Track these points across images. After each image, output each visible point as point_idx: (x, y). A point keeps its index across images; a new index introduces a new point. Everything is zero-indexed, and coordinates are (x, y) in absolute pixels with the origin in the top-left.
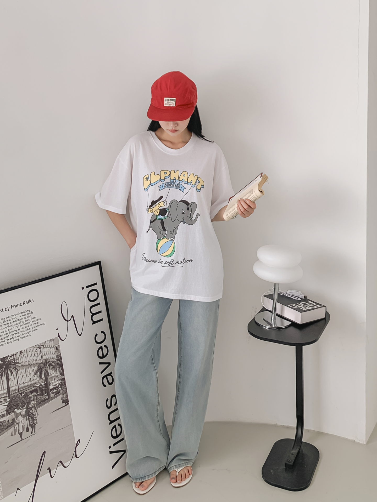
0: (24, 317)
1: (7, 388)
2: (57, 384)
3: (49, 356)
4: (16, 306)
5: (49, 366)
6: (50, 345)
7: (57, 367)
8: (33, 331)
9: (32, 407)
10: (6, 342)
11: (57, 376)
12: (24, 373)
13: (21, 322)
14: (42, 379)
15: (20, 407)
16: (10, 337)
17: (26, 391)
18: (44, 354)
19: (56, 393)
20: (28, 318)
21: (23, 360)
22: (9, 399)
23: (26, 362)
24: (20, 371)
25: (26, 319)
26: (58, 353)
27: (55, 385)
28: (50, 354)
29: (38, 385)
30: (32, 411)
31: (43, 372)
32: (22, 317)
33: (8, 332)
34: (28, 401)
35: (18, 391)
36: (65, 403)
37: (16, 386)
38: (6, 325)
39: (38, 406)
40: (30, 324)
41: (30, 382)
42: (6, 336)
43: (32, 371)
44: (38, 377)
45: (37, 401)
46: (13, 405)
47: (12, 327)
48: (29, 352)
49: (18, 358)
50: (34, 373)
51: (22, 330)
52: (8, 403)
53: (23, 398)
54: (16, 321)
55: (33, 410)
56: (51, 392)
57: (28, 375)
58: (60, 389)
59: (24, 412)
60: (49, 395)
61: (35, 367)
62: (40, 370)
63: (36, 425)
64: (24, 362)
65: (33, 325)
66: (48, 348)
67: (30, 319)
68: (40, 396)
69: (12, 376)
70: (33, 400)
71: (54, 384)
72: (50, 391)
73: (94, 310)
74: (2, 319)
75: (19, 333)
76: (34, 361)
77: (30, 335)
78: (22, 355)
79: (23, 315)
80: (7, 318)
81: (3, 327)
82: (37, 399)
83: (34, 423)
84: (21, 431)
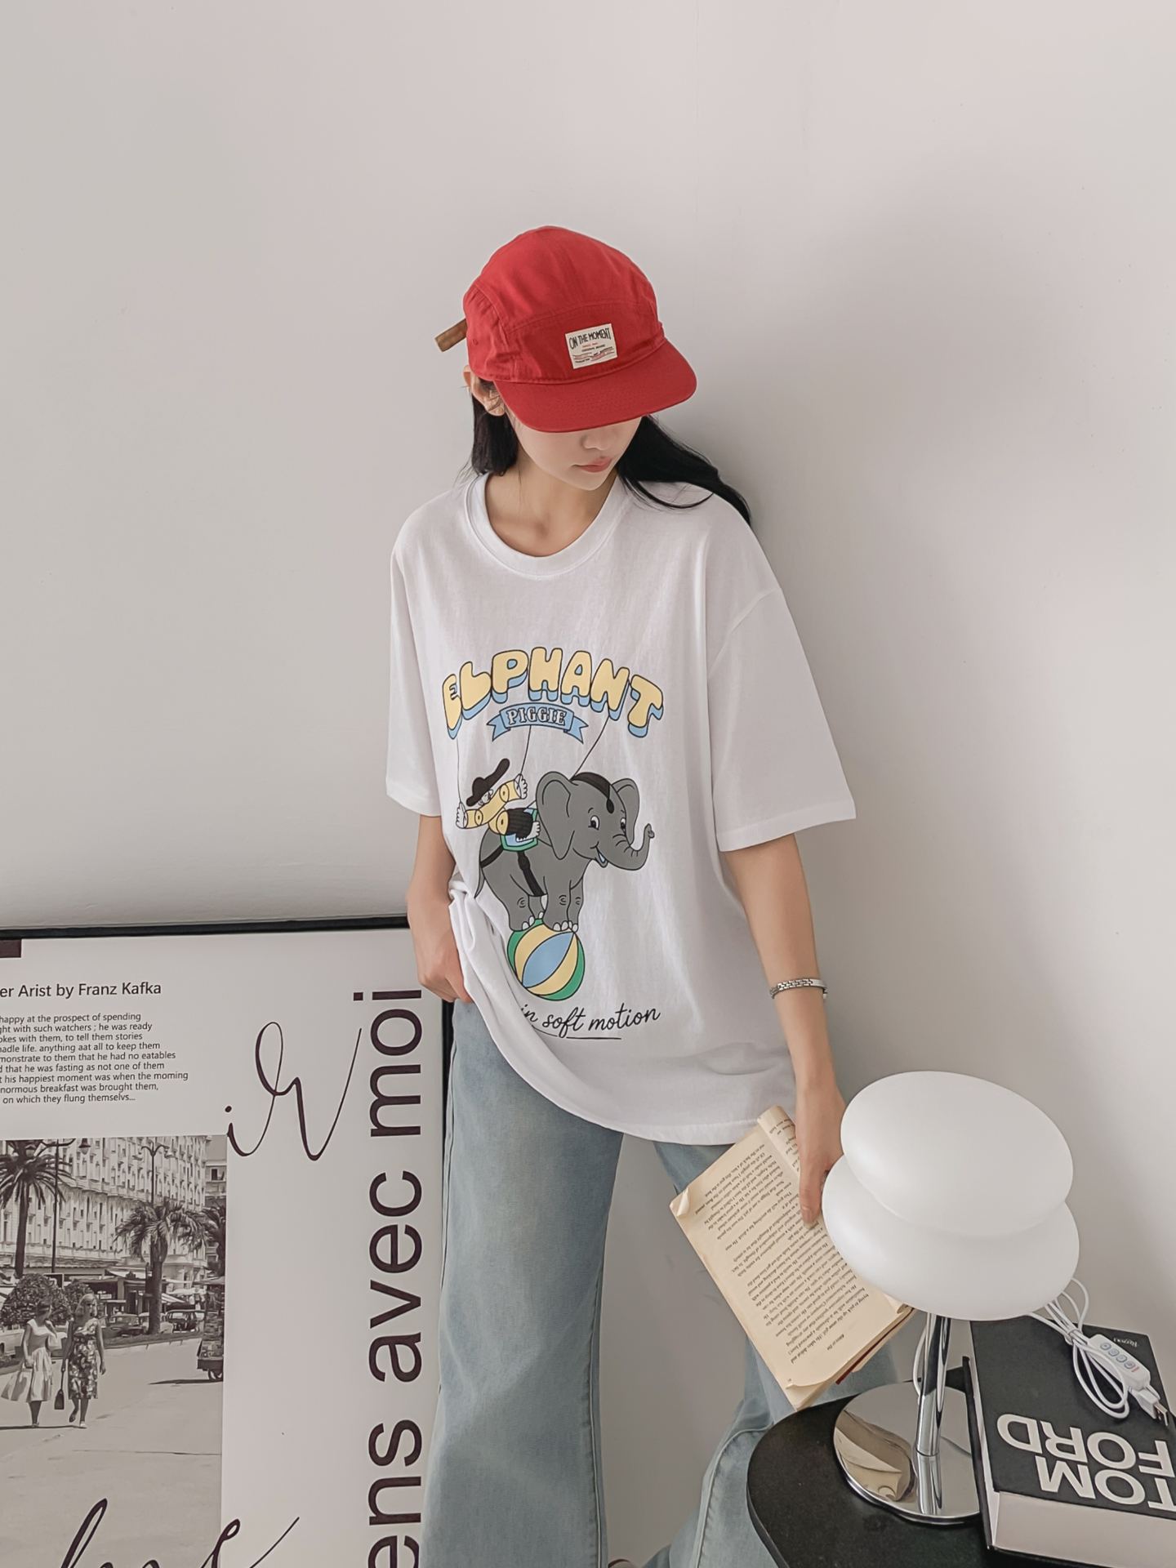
0: (118, 1032)
1: (15, 1241)
2: (190, 1296)
3: (182, 1193)
4: (99, 991)
5: (174, 1226)
6: (193, 1154)
7: (202, 1237)
8: (138, 1086)
9: (88, 1335)
10: (41, 1095)
11: (197, 1270)
12: (82, 1215)
13: (104, 1046)
14: (139, 1259)
15: (47, 1319)
16: (55, 1084)
17: (77, 1278)
18: (165, 1179)
19: (180, 1325)
20: (131, 1041)
21: (84, 1171)
22: (16, 1278)
23: (96, 1181)
24: (68, 1205)
25: (121, 1042)
26: (218, 1191)
27: (185, 1296)
28: (185, 1184)
29: (123, 1274)
30: (85, 1348)
31: (149, 1235)
32: (110, 1031)
33: (53, 1063)
34: (77, 1312)
35: (51, 1265)
36: (207, 1372)
37: (49, 1247)
38: (49, 1039)
39: (107, 1341)
40: (132, 1062)
41: (97, 1253)
42: (44, 1074)
43: (112, 1219)
44: (128, 1247)
45: (108, 1325)
46: (25, 1304)
47: (68, 1053)
48: (114, 1152)
49: (71, 1160)
50: (116, 1229)
51: (106, 1073)
52: (11, 1290)
53: (62, 1295)
54: (86, 1037)
55: (88, 1348)
56: (163, 1312)
57: (95, 1227)
58: (201, 1316)
59: (56, 1341)
60: (154, 1321)
61: (125, 1210)
62: (138, 1225)
63: (90, 1402)
64: (88, 1177)
65: (142, 1066)
66: (180, 1162)
67: (138, 1046)
68: (123, 1312)
69: (39, 1208)
70: (96, 1313)
71: (178, 1292)
72: (161, 1309)
73: (388, 1086)
74: (41, 1018)
75: (88, 1078)
76: (123, 1186)
77: (126, 1097)
78: (87, 1156)
79: (115, 1028)
80: (57, 1019)
81: (38, 1045)
82: (109, 1316)
83: (84, 1391)
84: (38, 1396)
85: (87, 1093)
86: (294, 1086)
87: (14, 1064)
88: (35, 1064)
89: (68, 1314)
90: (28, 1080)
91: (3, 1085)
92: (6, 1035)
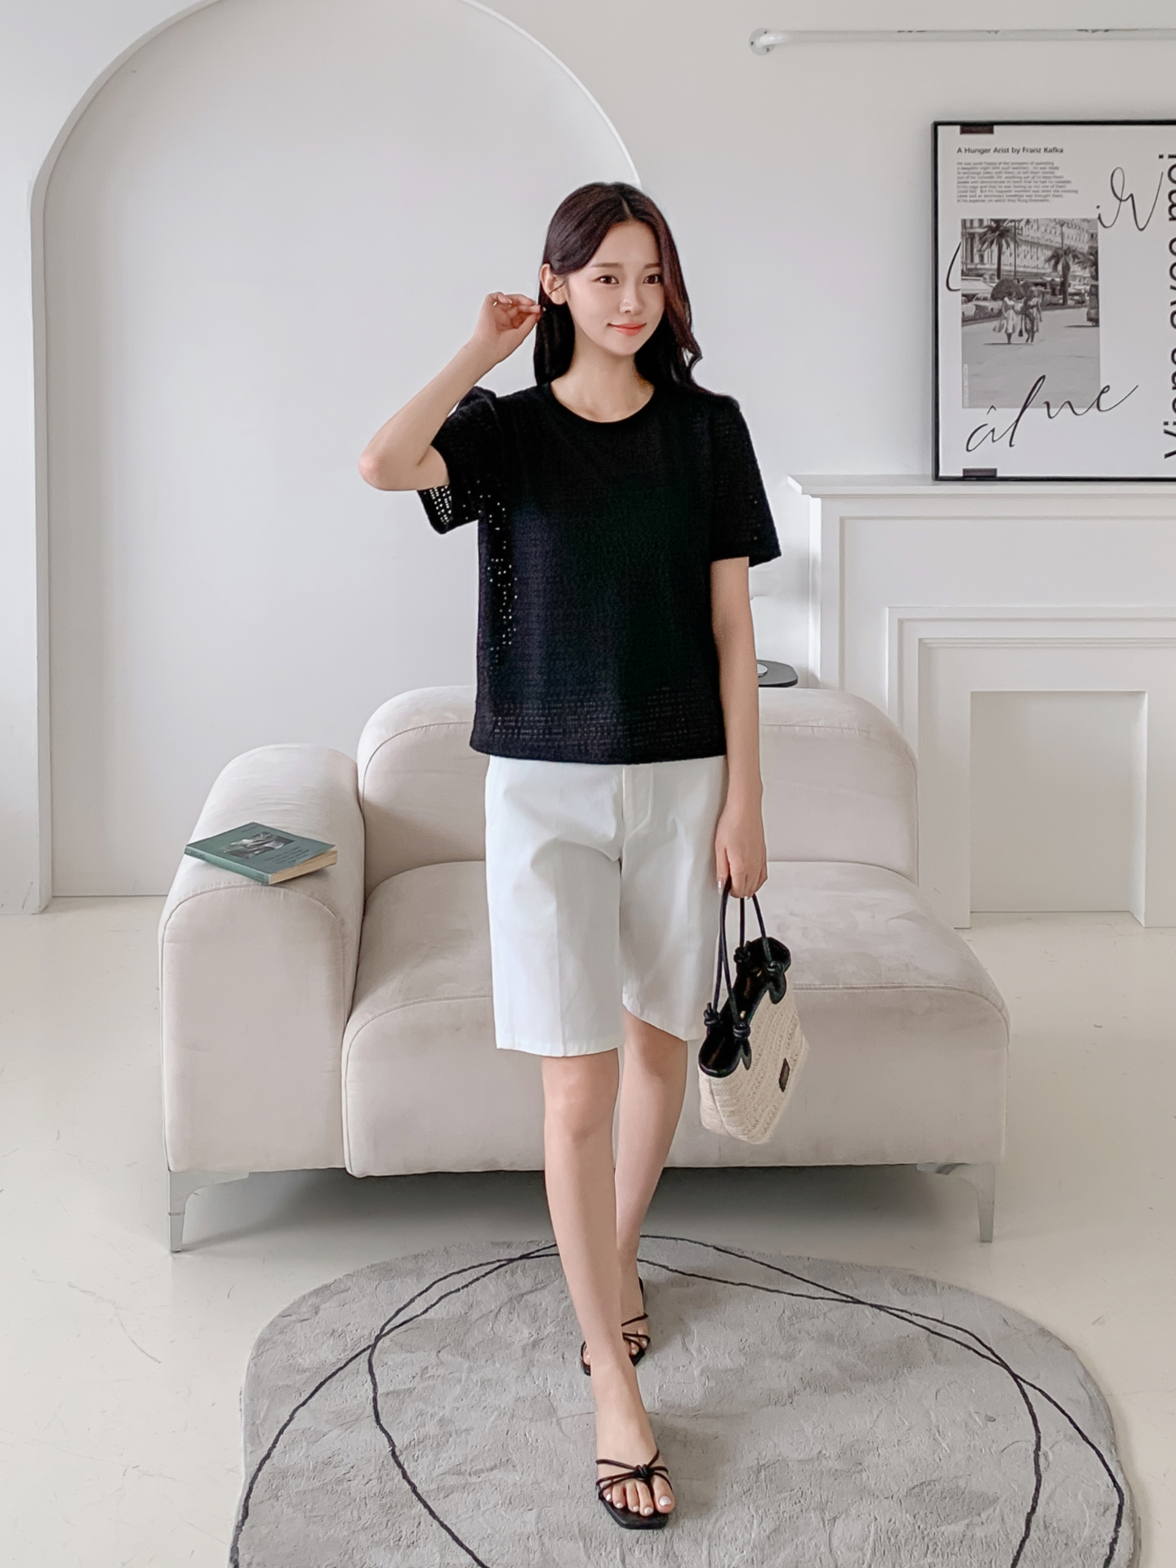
0: (1043, 170)
1: (997, 263)
2: (1082, 289)
3: (1076, 244)
4: (1032, 151)
5: (1074, 258)
6: (1082, 227)
7: (1087, 264)
8: (1054, 196)
9: (1033, 305)
10: (1006, 199)
11: (1085, 278)
12: (1028, 252)
13: (1036, 177)
14: (1057, 273)
15: (1013, 298)
16: (1013, 193)
17: (1027, 280)
18: (1068, 237)
19: (1078, 302)
20: (1049, 175)
21: (1028, 233)
22: (998, 280)
23: (1034, 238)
24: (1021, 248)
25: (1045, 175)
26: (1094, 244)
27: (1079, 289)
28: (1078, 240)
29: (1049, 279)
30: (1032, 311)
31: (1061, 262)
32: (1039, 170)
33: (1012, 184)
34: (1028, 295)
35: (1014, 274)
36: (1091, 322)
37: (1013, 266)
38: (1009, 173)
39: (1043, 308)
40: (1050, 184)
41: (1036, 270)
42: (1007, 189)
43: (1043, 255)
44: (1051, 267)
45: (1043, 300)
47: (1018, 180)
48: (1043, 225)
49: (1022, 228)
50: (1045, 259)
51: (1035, 189)
52: (995, 284)
53: (1020, 287)
54: (1027, 172)
56: (1069, 296)
57: (1035, 257)
58: (1087, 298)
59: (1018, 307)
60: (1065, 301)
61: (1049, 251)
62: (1056, 257)
63: (1036, 334)
64: (1031, 236)
65: (1055, 186)
66: (1075, 230)
67: (1053, 177)
69: (1007, 249)
70: (1037, 296)
71: (1077, 287)
74: (1005, 163)
75: (1029, 191)
76: (1048, 240)
77: (1048, 200)
78: (1030, 226)
79: (1041, 168)
80: (1013, 164)
81: (1004, 175)
82: (1043, 297)
83: (1032, 329)
84: (1010, 331)
85: (1028, 198)
86: (1130, 199)
87: (993, 184)
88: (1003, 185)
89: (1024, 294)
90: (1000, 192)
91: (988, 193)
92: (988, 171)
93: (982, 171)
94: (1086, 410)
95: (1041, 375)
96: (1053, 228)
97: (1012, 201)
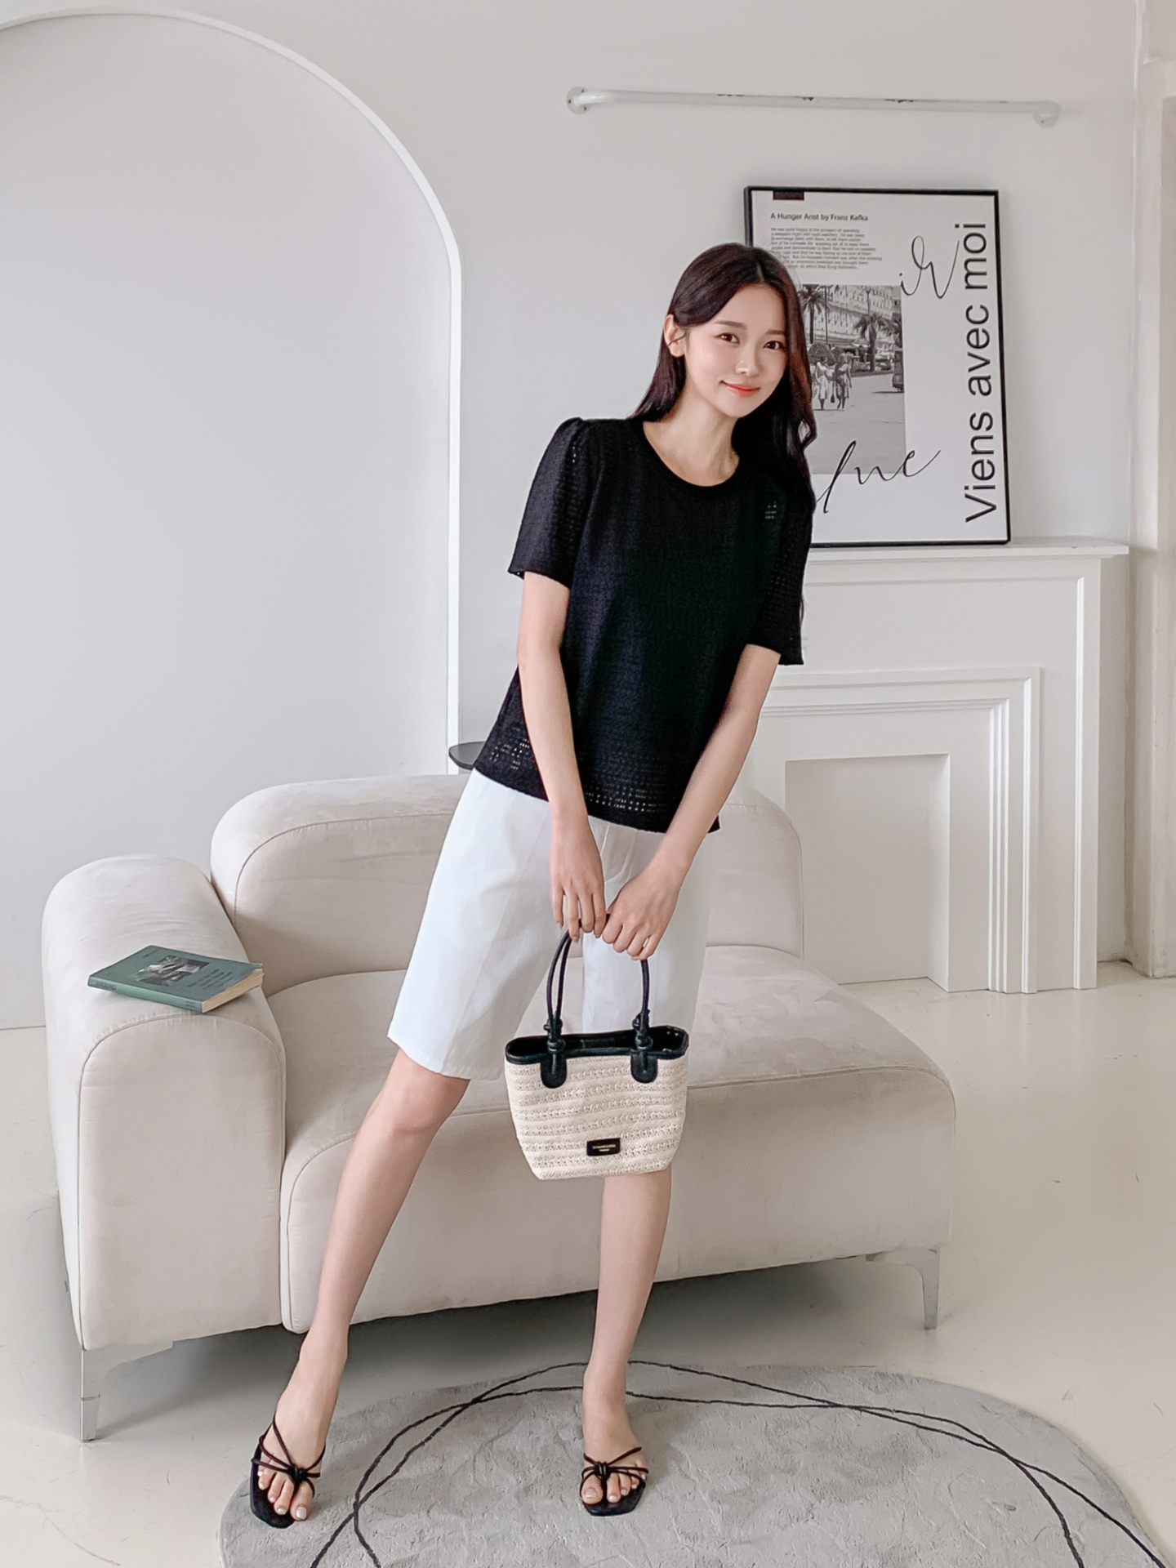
0: (849, 238)
3: (882, 311)
4: (840, 218)
5: (880, 325)
6: (886, 294)
7: (892, 331)
8: (861, 263)
9: (844, 372)
10: (817, 265)
11: (890, 345)
12: (838, 318)
13: (844, 244)
14: (865, 339)
15: (825, 362)
16: (823, 260)
17: (838, 346)
18: (874, 304)
19: (884, 368)
20: (855, 242)
21: (838, 299)
23: (843, 304)
24: (831, 314)
25: (851, 243)
26: (897, 311)
27: (886, 356)
28: (883, 307)
29: (858, 345)
30: (843, 377)
31: (868, 329)
33: (821, 251)
34: (838, 361)
35: (826, 339)
36: (897, 389)
37: (824, 331)
38: (819, 239)
39: (852, 375)
40: (857, 252)
41: (845, 336)
42: (818, 255)
43: (851, 321)
44: (859, 334)
47: (827, 246)
48: (851, 292)
49: (832, 294)
50: (854, 326)
51: (845, 256)
54: (835, 239)
56: (876, 362)
57: (844, 324)
58: (893, 365)
59: (830, 372)
60: (872, 366)
61: (857, 317)
62: (863, 324)
63: (846, 400)
64: (841, 302)
65: (861, 254)
66: (881, 297)
67: (858, 245)
69: (819, 314)
70: (847, 362)
71: (883, 354)
73: (972, 267)
74: (815, 230)
75: (838, 258)
76: (855, 307)
77: (855, 268)
78: (839, 293)
79: (848, 235)
80: (822, 230)
81: (814, 242)
82: (852, 364)
83: (843, 394)
84: (823, 397)
85: (837, 265)
86: (930, 267)
87: (805, 250)
88: (813, 251)
90: (810, 258)
91: (800, 259)
92: (800, 237)
93: (794, 237)
94: (893, 475)
95: (852, 441)
96: (860, 294)
97: (823, 267)
